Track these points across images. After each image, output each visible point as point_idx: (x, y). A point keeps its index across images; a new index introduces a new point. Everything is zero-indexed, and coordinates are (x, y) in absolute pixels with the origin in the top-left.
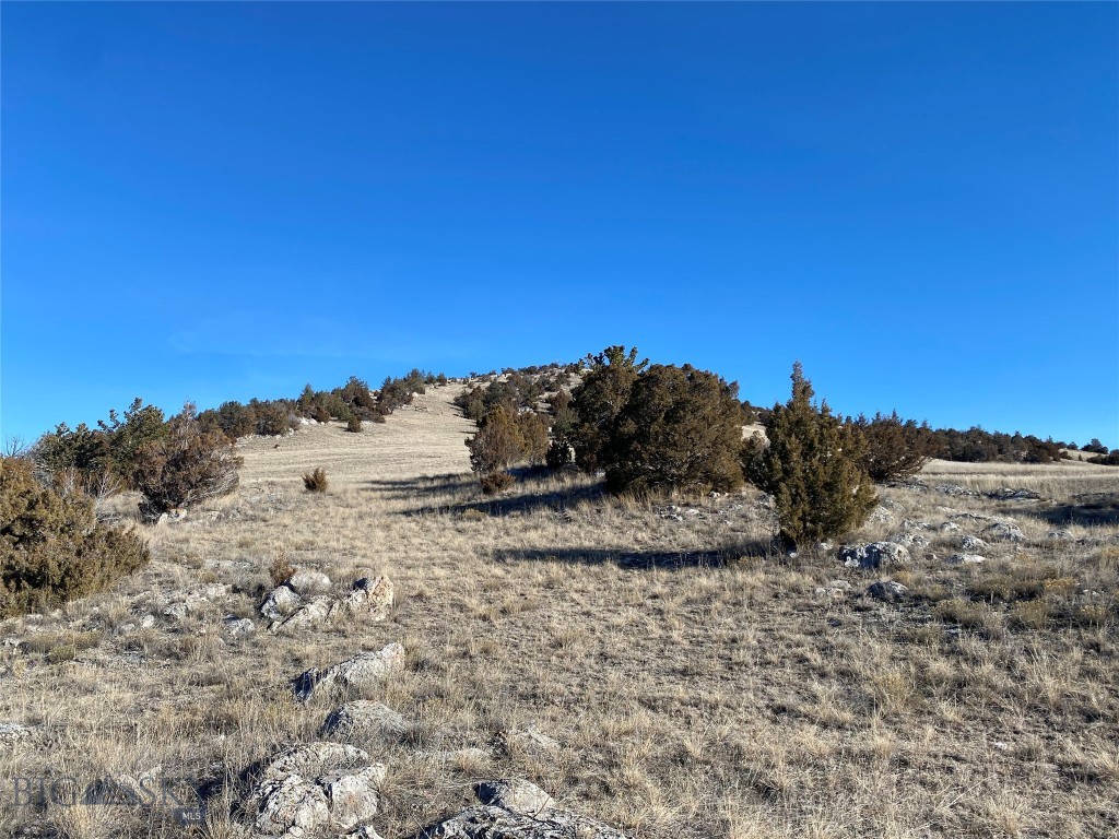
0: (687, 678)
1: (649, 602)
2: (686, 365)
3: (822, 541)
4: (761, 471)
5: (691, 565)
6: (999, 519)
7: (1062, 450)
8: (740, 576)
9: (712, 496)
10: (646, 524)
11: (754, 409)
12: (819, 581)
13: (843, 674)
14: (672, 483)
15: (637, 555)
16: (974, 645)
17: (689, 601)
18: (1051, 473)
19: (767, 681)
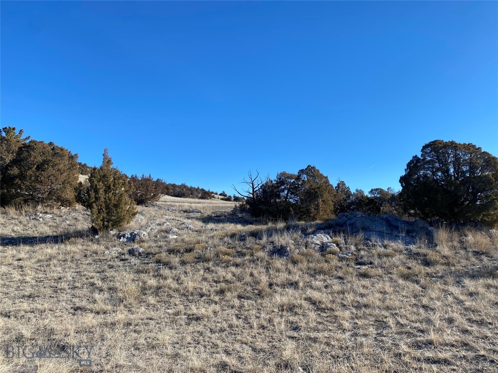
0: (31, 299)
1: (16, 263)
2: (51, 143)
3: (111, 230)
4: (84, 197)
5: (43, 243)
6: (186, 221)
7: (213, 195)
8: (69, 248)
9: (60, 209)
10: (21, 222)
11: (88, 167)
12: (107, 248)
13: (110, 289)
14: (38, 202)
15: (13, 238)
16: (166, 272)
17: (39, 261)
18: (208, 203)
19: (74, 296)
